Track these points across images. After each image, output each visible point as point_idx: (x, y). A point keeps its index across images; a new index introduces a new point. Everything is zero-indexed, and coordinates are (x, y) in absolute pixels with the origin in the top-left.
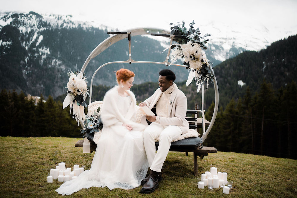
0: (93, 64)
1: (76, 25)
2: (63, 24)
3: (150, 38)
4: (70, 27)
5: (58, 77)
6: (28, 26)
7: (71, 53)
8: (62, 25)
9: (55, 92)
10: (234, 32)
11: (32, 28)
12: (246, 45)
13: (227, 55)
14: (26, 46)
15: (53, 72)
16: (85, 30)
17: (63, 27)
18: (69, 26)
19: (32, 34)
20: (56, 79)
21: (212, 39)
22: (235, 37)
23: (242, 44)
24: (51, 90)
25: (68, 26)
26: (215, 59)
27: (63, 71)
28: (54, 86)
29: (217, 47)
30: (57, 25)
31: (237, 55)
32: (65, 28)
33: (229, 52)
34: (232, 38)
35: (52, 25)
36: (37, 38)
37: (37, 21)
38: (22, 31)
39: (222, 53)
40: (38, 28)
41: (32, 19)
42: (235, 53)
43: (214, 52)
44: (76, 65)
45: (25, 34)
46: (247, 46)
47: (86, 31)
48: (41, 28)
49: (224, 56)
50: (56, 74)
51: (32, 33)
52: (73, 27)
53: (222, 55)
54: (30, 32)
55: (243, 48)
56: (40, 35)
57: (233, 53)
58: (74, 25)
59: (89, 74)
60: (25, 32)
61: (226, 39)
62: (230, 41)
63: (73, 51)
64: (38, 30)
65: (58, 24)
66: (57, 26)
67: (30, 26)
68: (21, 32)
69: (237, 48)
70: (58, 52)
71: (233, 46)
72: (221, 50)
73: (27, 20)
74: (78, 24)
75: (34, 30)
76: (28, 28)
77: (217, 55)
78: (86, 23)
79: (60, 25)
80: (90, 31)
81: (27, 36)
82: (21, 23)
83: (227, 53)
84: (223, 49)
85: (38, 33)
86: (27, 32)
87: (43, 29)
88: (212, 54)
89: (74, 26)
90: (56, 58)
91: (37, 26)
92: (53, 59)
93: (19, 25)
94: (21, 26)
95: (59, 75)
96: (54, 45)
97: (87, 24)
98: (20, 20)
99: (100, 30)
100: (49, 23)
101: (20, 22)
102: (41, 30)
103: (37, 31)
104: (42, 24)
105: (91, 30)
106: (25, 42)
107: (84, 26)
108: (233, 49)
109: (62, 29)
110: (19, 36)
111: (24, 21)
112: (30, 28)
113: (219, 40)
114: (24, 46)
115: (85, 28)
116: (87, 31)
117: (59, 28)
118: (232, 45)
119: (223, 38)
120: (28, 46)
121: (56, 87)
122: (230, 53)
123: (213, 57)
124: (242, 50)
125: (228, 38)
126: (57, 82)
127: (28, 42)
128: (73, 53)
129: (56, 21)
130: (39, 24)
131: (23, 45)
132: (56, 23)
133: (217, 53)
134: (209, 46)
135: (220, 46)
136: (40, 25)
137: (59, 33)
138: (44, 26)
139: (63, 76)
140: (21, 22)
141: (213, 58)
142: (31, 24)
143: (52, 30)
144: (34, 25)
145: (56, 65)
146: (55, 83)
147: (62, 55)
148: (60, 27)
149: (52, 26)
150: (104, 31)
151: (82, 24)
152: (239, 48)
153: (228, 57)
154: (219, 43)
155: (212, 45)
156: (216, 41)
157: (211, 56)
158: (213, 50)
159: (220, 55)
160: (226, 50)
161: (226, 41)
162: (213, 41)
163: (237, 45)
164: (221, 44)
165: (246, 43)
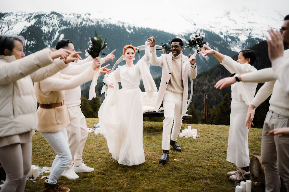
1: (94, 22)
2: (82, 22)
3: (166, 33)
4: (89, 25)
6: (50, 26)
8: (81, 24)
10: (251, 23)
11: (54, 28)
12: (263, 36)
13: (243, 47)
14: (48, 45)
16: (103, 27)
17: (82, 25)
19: (53, 33)
21: (228, 31)
22: (251, 28)
23: (259, 35)
25: (86, 25)
26: (231, 50)
29: (233, 39)
30: (76, 23)
31: (254, 46)
32: (84, 25)
33: (245, 43)
34: (249, 29)
35: (72, 23)
36: (59, 36)
37: (58, 20)
38: (44, 30)
39: (239, 44)
40: (59, 27)
41: (54, 18)
42: (251, 44)
43: (230, 44)
45: (47, 33)
46: (264, 37)
47: (104, 28)
48: (62, 27)
49: (240, 48)
51: (54, 32)
52: (91, 25)
53: (238, 46)
54: (52, 31)
55: (260, 38)
56: (61, 34)
57: (249, 44)
58: (93, 22)
60: (47, 31)
61: (242, 30)
62: (246, 31)
64: (59, 29)
65: (77, 22)
66: (77, 24)
67: (52, 26)
68: (43, 31)
69: (254, 39)
71: (249, 37)
72: (237, 42)
73: (49, 20)
74: (96, 22)
75: (56, 29)
76: (50, 27)
77: (233, 47)
78: (104, 20)
79: (79, 23)
80: (108, 27)
81: (50, 35)
82: (44, 23)
83: (243, 44)
84: (239, 40)
85: (59, 32)
86: (49, 32)
87: (63, 28)
89: (92, 24)
91: (59, 25)
93: (42, 25)
94: (43, 26)
97: (105, 21)
98: (42, 20)
99: (117, 26)
100: (69, 22)
101: (42, 22)
102: (62, 28)
103: (58, 30)
104: (62, 24)
105: (109, 27)
106: (47, 41)
107: (102, 23)
108: (250, 40)
109: (82, 27)
110: (42, 36)
111: (46, 21)
112: (52, 27)
113: (234, 32)
114: (47, 45)
115: (103, 25)
117: (79, 27)
118: (248, 35)
119: (239, 30)
120: (50, 44)
122: (246, 44)
123: (229, 49)
124: (259, 41)
125: (244, 29)
127: (50, 41)
129: (76, 20)
130: (59, 23)
131: (46, 43)
132: (76, 21)
133: (233, 45)
134: (224, 38)
135: (236, 38)
136: (61, 25)
137: (79, 31)
138: (64, 25)
140: (43, 22)
142: (53, 24)
143: (72, 28)
144: (55, 25)
148: (79, 26)
149: (72, 25)
150: (121, 27)
151: (100, 21)
152: (255, 38)
153: (245, 48)
154: (235, 34)
155: (228, 37)
156: (232, 33)
157: (228, 47)
158: (229, 41)
159: (236, 46)
160: (243, 41)
161: (242, 32)
162: (229, 32)
163: (254, 36)
164: (237, 35)
165: (263, 33)
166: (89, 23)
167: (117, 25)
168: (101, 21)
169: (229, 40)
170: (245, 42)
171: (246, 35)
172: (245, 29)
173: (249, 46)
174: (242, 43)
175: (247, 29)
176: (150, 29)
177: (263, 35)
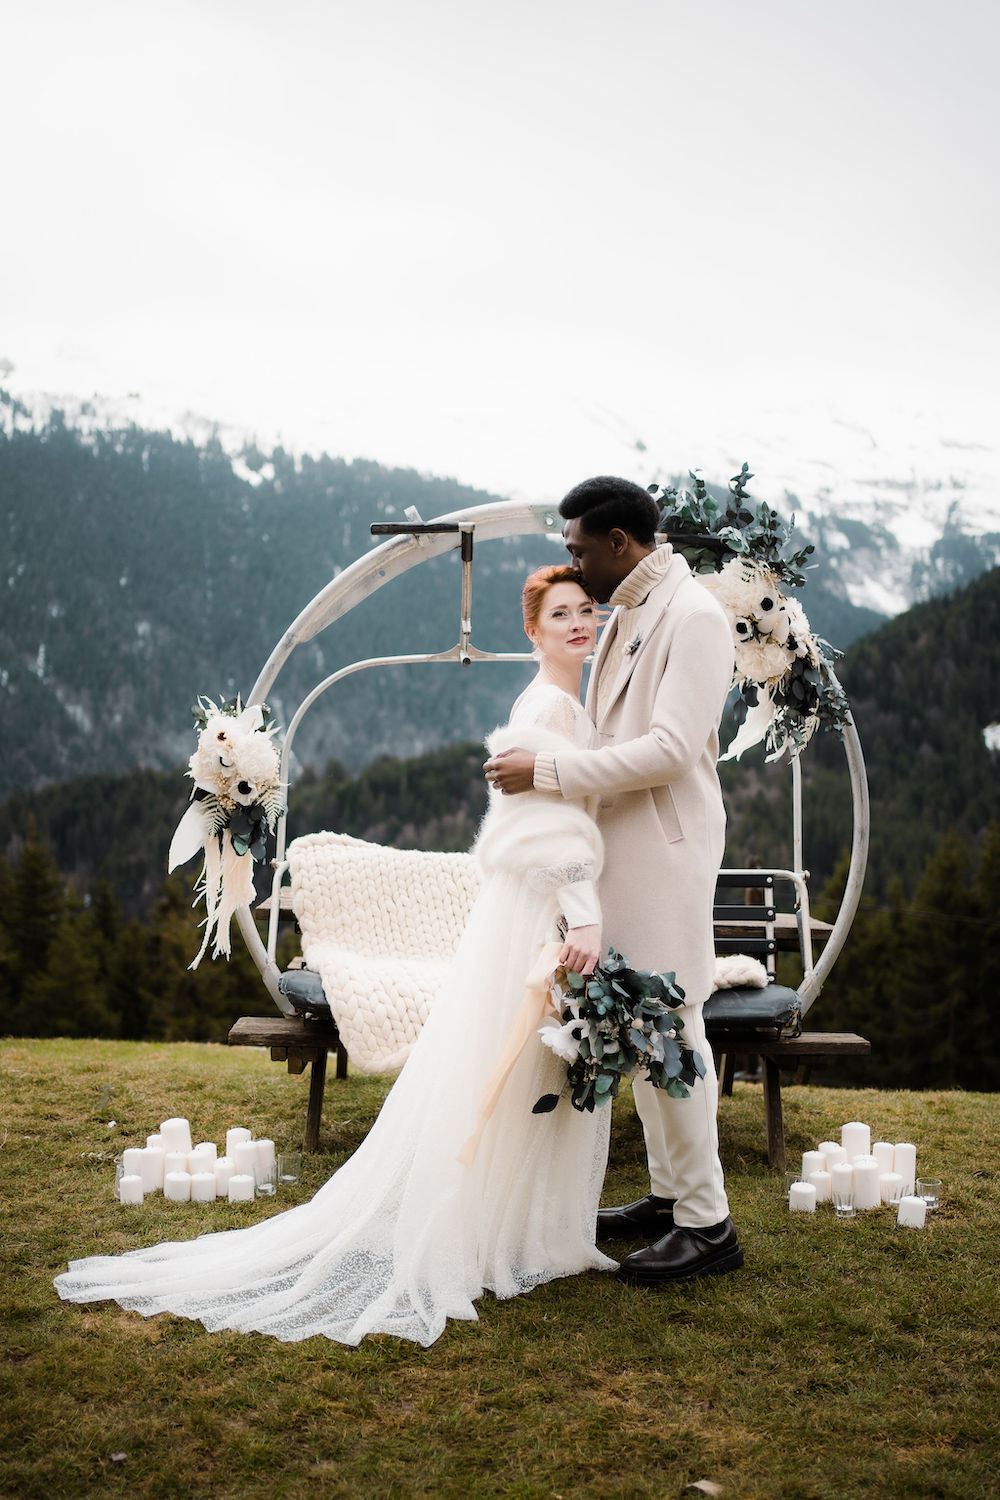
0: (141, 644)
1: (36, 414)
7: (11, 581)
10: (956, 445)
13: (916, 582)
16: (90, 448)
21: (828, 491)
22: (960, 478)
26: (848, 603)
29: (860, 535)
31: (977, 576)
33: (927, 561)
34: (946, 481)
39: (890, 566)
42: (961, 570)
43: (840, 564)
44: (42, 649)
47: (96, 451)
49: (899, 588)
52: (16, 431)
53: (886, 577)
57: (951, 566)
58: (27, 414)
59: (117, 700)
61: (908, 486)
62: (933, 496)
63: (20, 570)
69: (974, 537)
71: (950, 529)
72: (885, 553)
74: (47, 412)
77: (861, 583)
78: (95, 404)
80: (119, 449)
83: (918, 568)
84: (892, 543)
88: (834, 575)
89: (24, 425)
97: (101, 412)
99: (179, 442)
105: (126, 445)
107: (85, 424)
108: (953, 544)
113: (867, 495)
115: (90, 434)
116: (101, 451)
118: (943, 518)
119: (891, 484)
122: (932, 569)
123: (836, 593)
125: (919, 481)
128: (17, 583)
133: (859, 571)
134: (810, 529)
135: (876, 529)
141: (835, 600)
150: (200, 450)
151: (70, 409)
152: (983, 537)
153: (924, 589)
154: (873, 508)
155: (830, 523)
156: (857, 501)
157: (829, 584)
158: (837, 549)
159: (875, 579)
160: (913, 549)
161: (910, 498)
162: (837, 498)
163: (974, 522)
164: (881, 515)
167: (175, 438)
168: (78, 410)
169: (838, 540)
170: (927, 554)
171: (930, 516)
172: (925, 481)
173: (952, 579)
174: (907, 559)
175: (935, 483)
176: (375, 464)
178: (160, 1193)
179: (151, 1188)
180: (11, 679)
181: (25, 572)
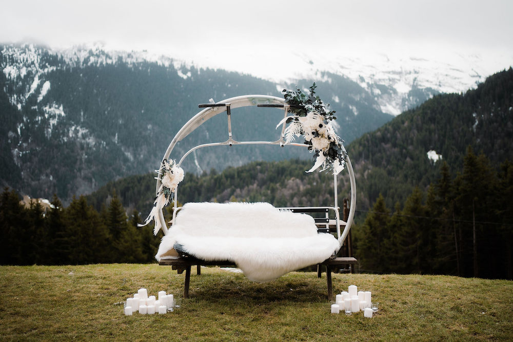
0: (149, 132)
1: (113, 58)
2: (89, 58)
3: (256, 78)
4: (101, 63)
5: (81, 160)
6: (21, 65)
7: (106, 112)
8: (86, 60)
9: (77, 188)
10: (415, 59)
11: (30, 69)
12: (438, 83)
13: (403, 105)
14: (18, 104)
15: (73, 151)
16: (131, 68)
17: (89, 64)
18: (100, 60)
19: (29, 79)
20: (78, 163)
21: (373, 75)
22: (417, 70)
23: (431, 82)
24: (69, 186)
25: (97, 63)
26: (381, 112)
27: (91, 148)
28: (75, 177)
29: (384, 90)
30: (76, 60)
31: (424, 102)
32: (92, 64)
33: (407, 97)
34: (412, 71)
35: (67, 61)
36: (40, 87)
37: (39, 55)
38: (10, 74)
39: (395, 100)
40: (40, 67)
41: (30, 50)
42: (418, 100)
43: (378, 99)
44: (117, 134)
45: (15, 80)
46: (440, 86)
47: (133, 69)
48: (47, 67)
49: (398, 107)
50: (78, 154)
51: (29, 77)
52: (107, 64)
53: (394, 103)
54: (25, 76)
55: (433, 89)
56: (45, 82)
57: (415, 99)
58: (110, 58)
59: (141, 150)
60: (16, 76)
61: (400, 73)
62: (408, 76)
63: (109, 109)
64: (41, 71)
65: (78, 58)
66: (78, 63)
67: (25, 65)
68: (7, 76)
69: (422, 89)
70: (81, 112)
71: (414, 86)
72: (393, 95)
73: (19, 54)
74: (117, 57)
75: (34, 72)
76: (22, 68)
77: (385, 105)
78: (132, 54)
79: (82, 60)
80: (140, 68)
81: (21, 83)
82: (8, 60)
83: (404, 100)
84: (395, 92)
85: (40, 78)
86: (19, 77)
87: (50, 69)
88: (376, 103)
89: (109, 62)
90: (77, 123)
91: (39, 64)
92: (71, 125)
93: (5, 63)
94: (8, 66)
95: (84, 155)
96: (72, 99)
97: (134, 56)
98: (5, 54)
99: (160, 65)
100: (62, 57)
101: (5, 58)
102: (46, 70)
103: (39, 74)
104: (47, 61)
105: (142, 67)
106: (15, 96)
107: (129, 61)
108: (415, 92)
109: (87, 67)
110: (5, 85)
111: (14, 56)
112: (25, 68)
113: (386, 76)
114: (15, 103)
115: (131, 64)
117: (81, 67)
118: (412, 83)
119: (394, 73)
120: (21, 103)
121: (79, 179)
122: (408, 100)
123: (377, 109)
124: (432, 93)
125: (403, 70)
126: (80, 170)
127: (21, 96)
128: (108, 113)
129: (75, 54)
130: (41, 59)
131: (13, 100)
132: (75, 57)
133: (384, 101)
134: (368, 88)
135: (390, 87)
136: (44, 63)
137: (81, 75)
138: (51, 65)
139: (92, 157)
140: (8, 57)
141: (377, 111)
142: (27, 61)
143: (68, 70)
144: (33, 63)
145: (77, 137)
146: (75, 171)
147: (87, 118)
148: (83, 65)
149: (67, 63)
150: (167, 68)
151: (124, 56)
152: (425, 89)
153: (406, 107)
154: (388, 80)
155: (374, 86)
156: (382, 77)
157: (375, 106)
158: (377, 94)
159: (390, 104)
160: (402, 94)
161: (400, 77)
162: (377, 77)
163: (422, 84)
164: (391, 83)
165: (438, 79)
166: (102, 60)
167: (159, 64)
168: (127, 56)
169: (377, 91)
170: (407, 95)
171: (407, 82)
172: (405, 71)
173: (415, 103)
174: (400, 97)
175: (409, 72)
176: (224, 70)
177: (440, 82)
178: (138, 311)
179: (135, 311)
180: (107, 145)
181: (111, 109)
